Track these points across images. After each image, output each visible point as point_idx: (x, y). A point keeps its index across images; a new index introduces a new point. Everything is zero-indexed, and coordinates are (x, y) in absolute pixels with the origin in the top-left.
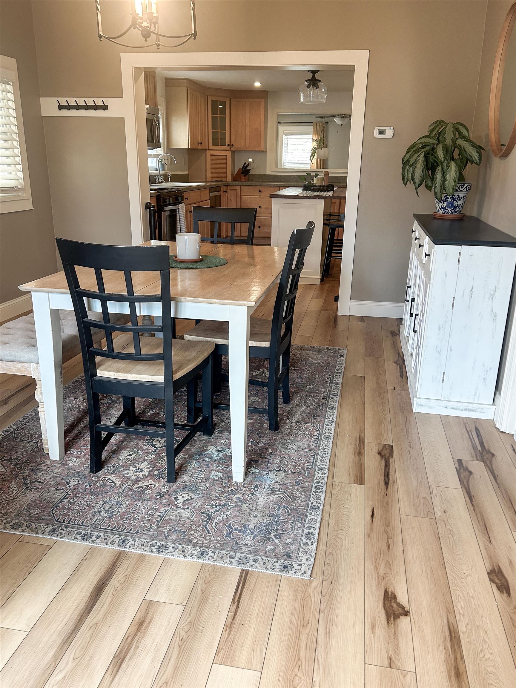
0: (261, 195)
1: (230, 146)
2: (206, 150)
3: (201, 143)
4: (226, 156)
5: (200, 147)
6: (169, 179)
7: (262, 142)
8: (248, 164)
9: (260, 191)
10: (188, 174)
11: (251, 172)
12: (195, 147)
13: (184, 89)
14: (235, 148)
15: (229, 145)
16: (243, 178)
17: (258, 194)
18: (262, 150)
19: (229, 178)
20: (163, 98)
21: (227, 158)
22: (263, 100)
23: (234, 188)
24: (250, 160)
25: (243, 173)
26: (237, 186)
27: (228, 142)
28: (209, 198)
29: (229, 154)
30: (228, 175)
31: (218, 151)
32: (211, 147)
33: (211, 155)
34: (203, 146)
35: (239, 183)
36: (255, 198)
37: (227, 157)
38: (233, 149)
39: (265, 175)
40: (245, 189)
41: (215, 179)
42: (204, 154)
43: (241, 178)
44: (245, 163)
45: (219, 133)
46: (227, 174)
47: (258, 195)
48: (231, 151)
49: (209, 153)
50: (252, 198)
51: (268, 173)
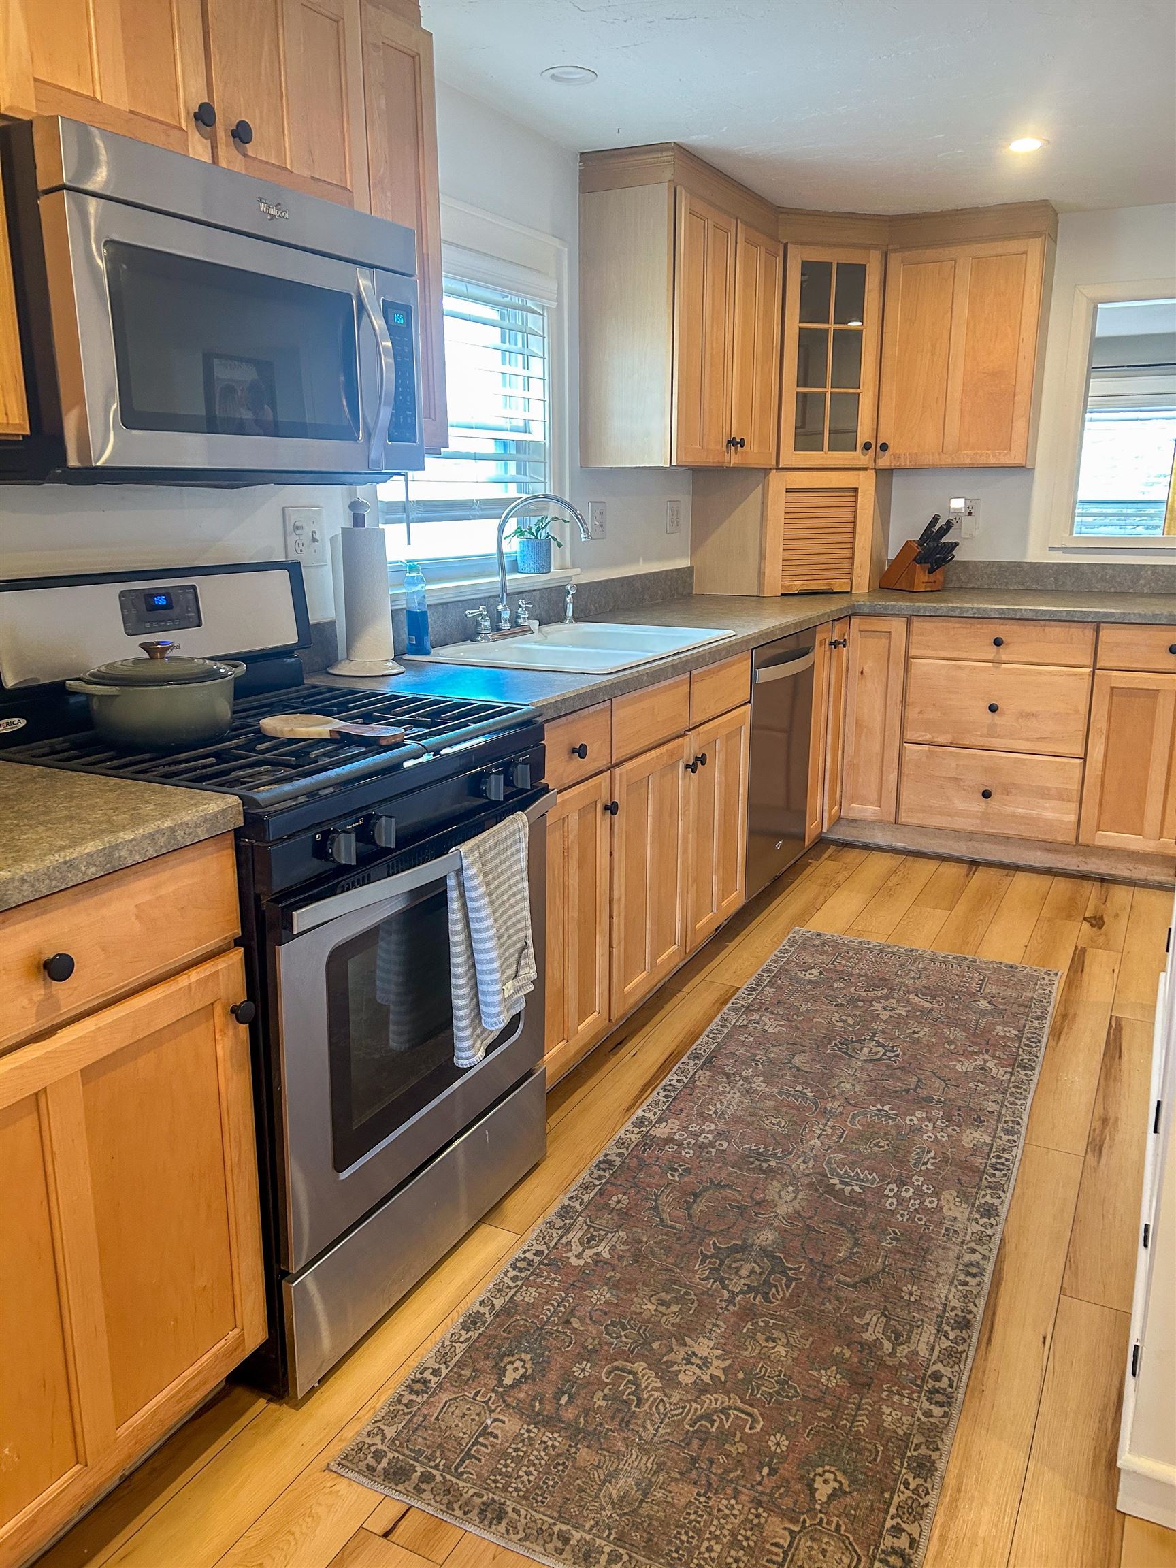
0: (1004, 658)
1: (871, 452)
2: (767, 470)
3: (742, 443)
4: (856, 490)
5: (735, 459)
6: (570, 606)
7: (1020, 426)
8: (948, 522)
9: (998, 642)
10: (690, 570)
11: (960, 555)
12: (711, 461)
13: (661, 193)
14: (896, 457)
15: (867, 446)
16: (922, 577)
17: (991, 652)
18: (1019, 461)
19: (862, 580)
20: (557, 243)
21: (856, 502)
22: (1034, 248)
23: (880, 625)
24: (958, 504)
25: (920, 559)
26: (897, 616)
27: (864, 434)
28: (745, 694)
29: (866, 483)
30: (857, 571)
31: (815, 474)
32: (791, 456)
33: (788, 491)
34: (753, 455)
35: (904, 605)
36: (975, 668)
37: (856, 496)
38: (885, 461)
39: (1020, 565)
40: (929, 633)
41: (798, 586)
42: (760, 486)
43: (912, 583)
44: (935, 519)
45: (828, 396)
46: (852, 564)
47: (990, 657)
48: (876, 470)
49: (778, 483)
50: (959, 667)
51: (1036, 553)
